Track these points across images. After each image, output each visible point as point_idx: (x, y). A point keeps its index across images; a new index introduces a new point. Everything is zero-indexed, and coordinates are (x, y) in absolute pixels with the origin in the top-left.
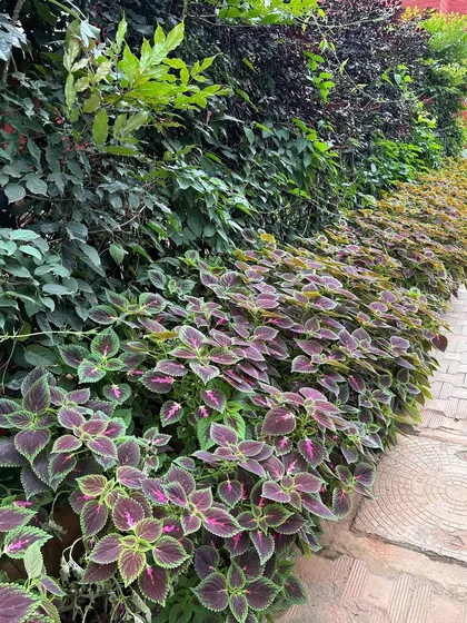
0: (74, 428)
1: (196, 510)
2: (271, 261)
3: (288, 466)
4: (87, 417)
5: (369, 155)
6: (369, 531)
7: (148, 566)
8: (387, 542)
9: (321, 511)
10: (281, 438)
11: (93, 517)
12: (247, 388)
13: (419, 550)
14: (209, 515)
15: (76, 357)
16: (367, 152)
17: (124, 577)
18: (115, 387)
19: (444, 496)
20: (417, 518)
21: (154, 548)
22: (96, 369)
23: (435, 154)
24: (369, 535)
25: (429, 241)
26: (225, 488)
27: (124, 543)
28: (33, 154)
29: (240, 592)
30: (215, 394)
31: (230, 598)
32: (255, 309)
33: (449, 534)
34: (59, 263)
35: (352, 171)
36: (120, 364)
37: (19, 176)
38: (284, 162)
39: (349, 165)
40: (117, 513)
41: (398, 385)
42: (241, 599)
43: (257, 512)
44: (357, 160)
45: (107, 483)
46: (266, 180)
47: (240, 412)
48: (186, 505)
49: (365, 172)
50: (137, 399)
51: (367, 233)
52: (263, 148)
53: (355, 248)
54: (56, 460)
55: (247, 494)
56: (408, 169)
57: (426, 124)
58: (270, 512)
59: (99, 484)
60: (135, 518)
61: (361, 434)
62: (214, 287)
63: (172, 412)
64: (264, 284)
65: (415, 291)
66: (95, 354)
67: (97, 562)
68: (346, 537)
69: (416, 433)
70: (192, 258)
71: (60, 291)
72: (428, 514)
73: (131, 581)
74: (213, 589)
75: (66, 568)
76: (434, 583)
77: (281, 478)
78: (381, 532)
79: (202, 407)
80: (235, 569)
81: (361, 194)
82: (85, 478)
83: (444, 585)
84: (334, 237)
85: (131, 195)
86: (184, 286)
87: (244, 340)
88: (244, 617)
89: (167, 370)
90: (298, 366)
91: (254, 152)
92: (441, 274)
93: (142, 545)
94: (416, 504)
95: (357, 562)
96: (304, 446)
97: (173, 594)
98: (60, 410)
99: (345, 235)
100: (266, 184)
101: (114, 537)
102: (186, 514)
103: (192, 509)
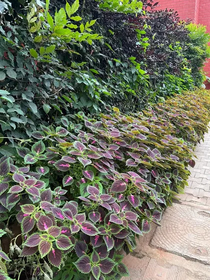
0: (20, 182)
1: (77, 223)
2: (117, 119)
3: (122, 208)
4: (27, 178)
5: (162, 80)
6: (157, 246)
7: (53, 249)
8: (166, 251)
9: (136, 230)
10: (119, 194)
11: (27, 225)
12: (104, 171)
13: (181, 255)
14: (84, 225)
15: (24, 153)
16: (162, 79)
17: (41, 253)
18: (42, 168)
19: (193, 231)
20: (180, 241)
21: (56, 240)
22: (33, 159)
23: (190, 84)
24: (158, 248)
25: (188, 118)
26: (92, 215)
27: (42, 237)
28: (10, 58)
29: (97, 265)
30: (89, 172)
31: (92, 268)
32: (110, 137)
33: (194, 248)
34: (19, 108)
35: (155, 87)
36: (45, 157)
37: (3, 68)
38: (125, 77)
39: (153, 84)
40: (39, 223)
41: (174, 177)
42: (97, 268)
43: (107, 227)
44: (157, 82)
45: (35, 208)
46: (116, 85)
47: (101, 182)
48: (73, 220)
49: (161, 88)
50: (52, 175)
51: (161, 113)
52: (116, 71)
53: (155, 118)
54: (10, 197)
55: (102, 219)
56: (179, 89)
57: (187, 71)
58: (112, 228)
59: (31, 209)
60: (48, 225)
61: (156, 197)
62: (91, 128)
63: (68, 180)
64: (114, 128)
65: (181, 140)
66: (33, 152)
67: (29, 246)
68: (147, 248)
69: (180, 203)
70: (81, 115)
71: (19, 121)
72: (185, 239)
73: (44, 255)
74: (83, 263)
75: (12, 248)
76: (187, 270)
77: (119, 212)
78: (163, 246)
79: (83, 179)
80: (95, 254)
81: (158, 96)
82: (25, 205)
83: (192, 271)
84: (146, 114)
85: (55, 81)
86: (77, 127)
87: (104, 150)
88: (99, 277)
89: (67, 160)
90: (129, 163)
91: (112, 72)
92: (193, 132)
93: (51, 238)
94: (179, 234)
95: (152, 260)
96: (130, 198)
97: (64, 265)
98: (14, 174)
99: (151, 113)
100: (116, 86)
101: (37, 234)
102: (73, 224)
103: (76, 222)
